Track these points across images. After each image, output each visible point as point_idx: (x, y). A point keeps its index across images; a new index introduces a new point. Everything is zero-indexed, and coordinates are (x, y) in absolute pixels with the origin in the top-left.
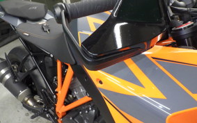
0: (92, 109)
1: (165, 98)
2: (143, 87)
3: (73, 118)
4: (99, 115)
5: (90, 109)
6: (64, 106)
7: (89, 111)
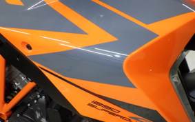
0: (41, 97)
1: (115, 39)
2: (86, 34)
3: (21, 115)
4: (51, 100)
5: (39, 96)
6: (5, 105)
7: (37, 99)
